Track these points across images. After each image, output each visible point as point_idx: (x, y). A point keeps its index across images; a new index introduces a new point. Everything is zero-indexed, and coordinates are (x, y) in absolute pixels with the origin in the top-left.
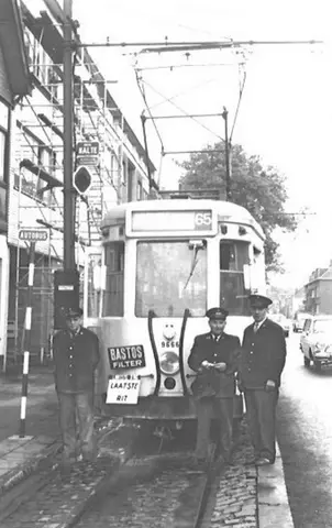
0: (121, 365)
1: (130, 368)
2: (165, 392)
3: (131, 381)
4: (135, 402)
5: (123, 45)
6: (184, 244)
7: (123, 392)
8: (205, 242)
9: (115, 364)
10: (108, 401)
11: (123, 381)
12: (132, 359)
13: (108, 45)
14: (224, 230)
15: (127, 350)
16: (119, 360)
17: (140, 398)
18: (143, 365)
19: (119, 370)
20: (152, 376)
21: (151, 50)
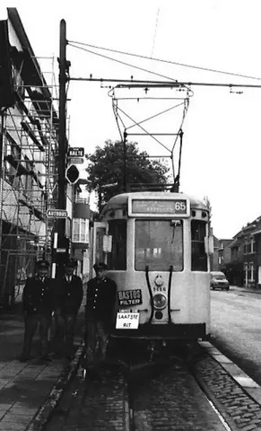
0: (126, 303)
1: (132, 305)
2: (156, 322)
3: (133, 314)
4: (136, 327)
5: (102, 80)
6: (168, 223)
7: (127, 321)
8: (182, 222)
9: (121, 302)
10: (117, 327)
11: (127, 314)
12: (133, 299)
13: (91, 80)
14: (193, 214)
15: (130, 293)
16: (124, 300)
17: (140, 325)
18: (141, 303)
19: (124, 307)
20: (146, 311)
21: (123, 86)
